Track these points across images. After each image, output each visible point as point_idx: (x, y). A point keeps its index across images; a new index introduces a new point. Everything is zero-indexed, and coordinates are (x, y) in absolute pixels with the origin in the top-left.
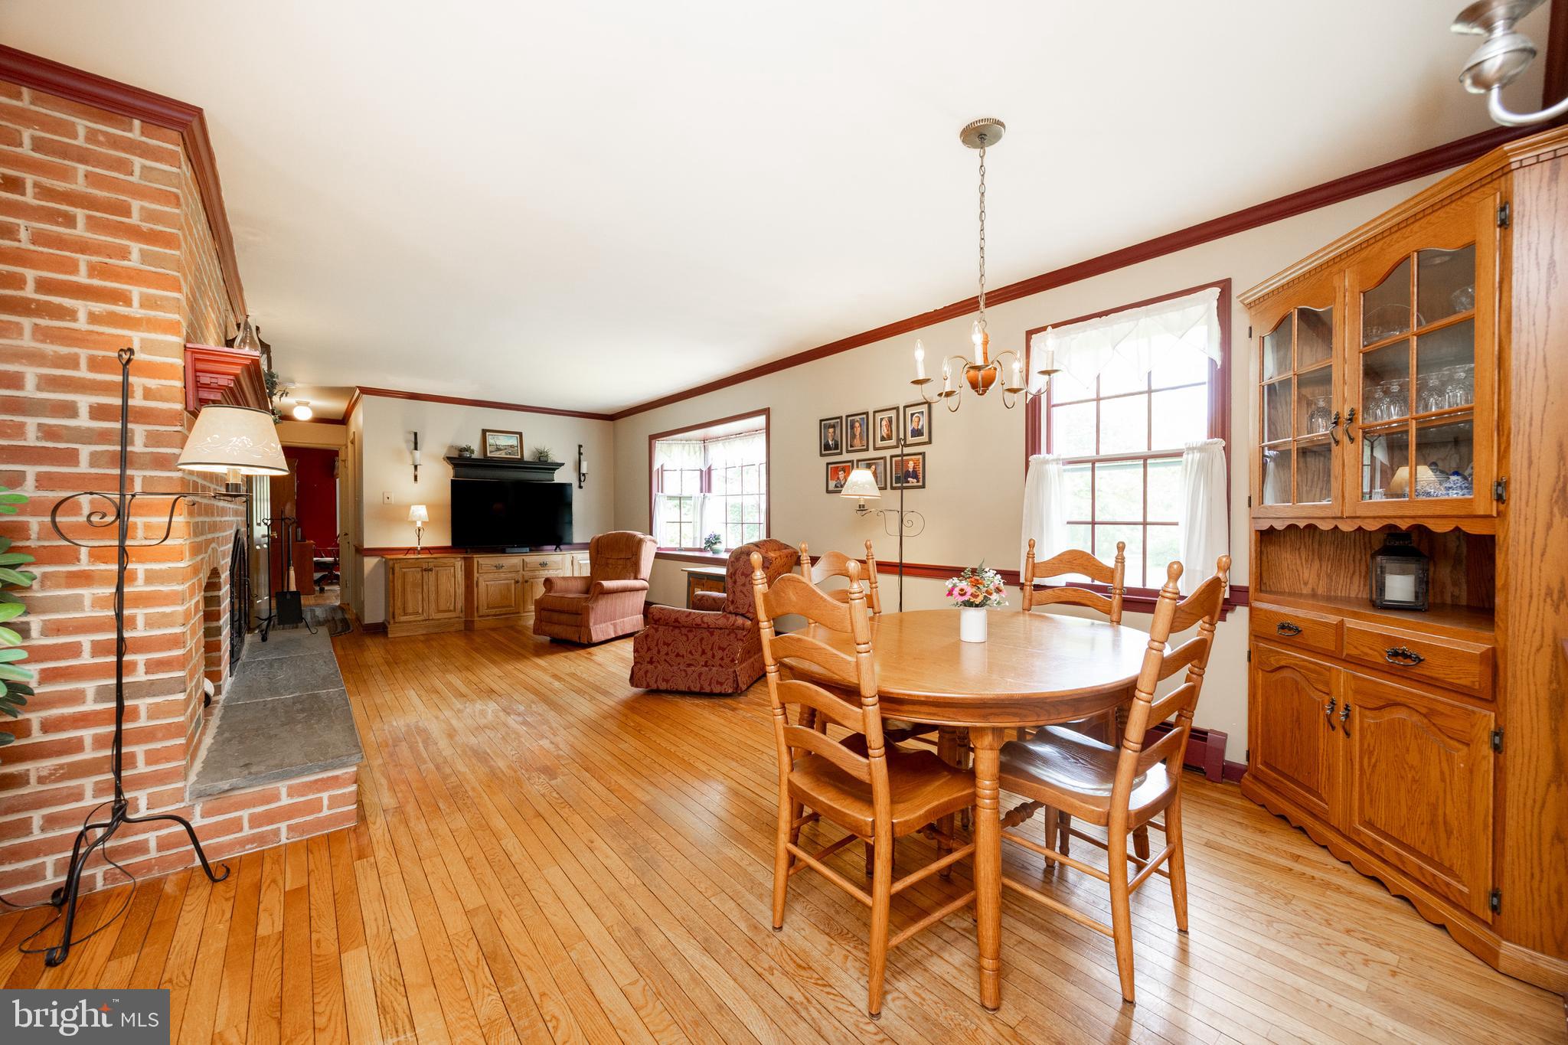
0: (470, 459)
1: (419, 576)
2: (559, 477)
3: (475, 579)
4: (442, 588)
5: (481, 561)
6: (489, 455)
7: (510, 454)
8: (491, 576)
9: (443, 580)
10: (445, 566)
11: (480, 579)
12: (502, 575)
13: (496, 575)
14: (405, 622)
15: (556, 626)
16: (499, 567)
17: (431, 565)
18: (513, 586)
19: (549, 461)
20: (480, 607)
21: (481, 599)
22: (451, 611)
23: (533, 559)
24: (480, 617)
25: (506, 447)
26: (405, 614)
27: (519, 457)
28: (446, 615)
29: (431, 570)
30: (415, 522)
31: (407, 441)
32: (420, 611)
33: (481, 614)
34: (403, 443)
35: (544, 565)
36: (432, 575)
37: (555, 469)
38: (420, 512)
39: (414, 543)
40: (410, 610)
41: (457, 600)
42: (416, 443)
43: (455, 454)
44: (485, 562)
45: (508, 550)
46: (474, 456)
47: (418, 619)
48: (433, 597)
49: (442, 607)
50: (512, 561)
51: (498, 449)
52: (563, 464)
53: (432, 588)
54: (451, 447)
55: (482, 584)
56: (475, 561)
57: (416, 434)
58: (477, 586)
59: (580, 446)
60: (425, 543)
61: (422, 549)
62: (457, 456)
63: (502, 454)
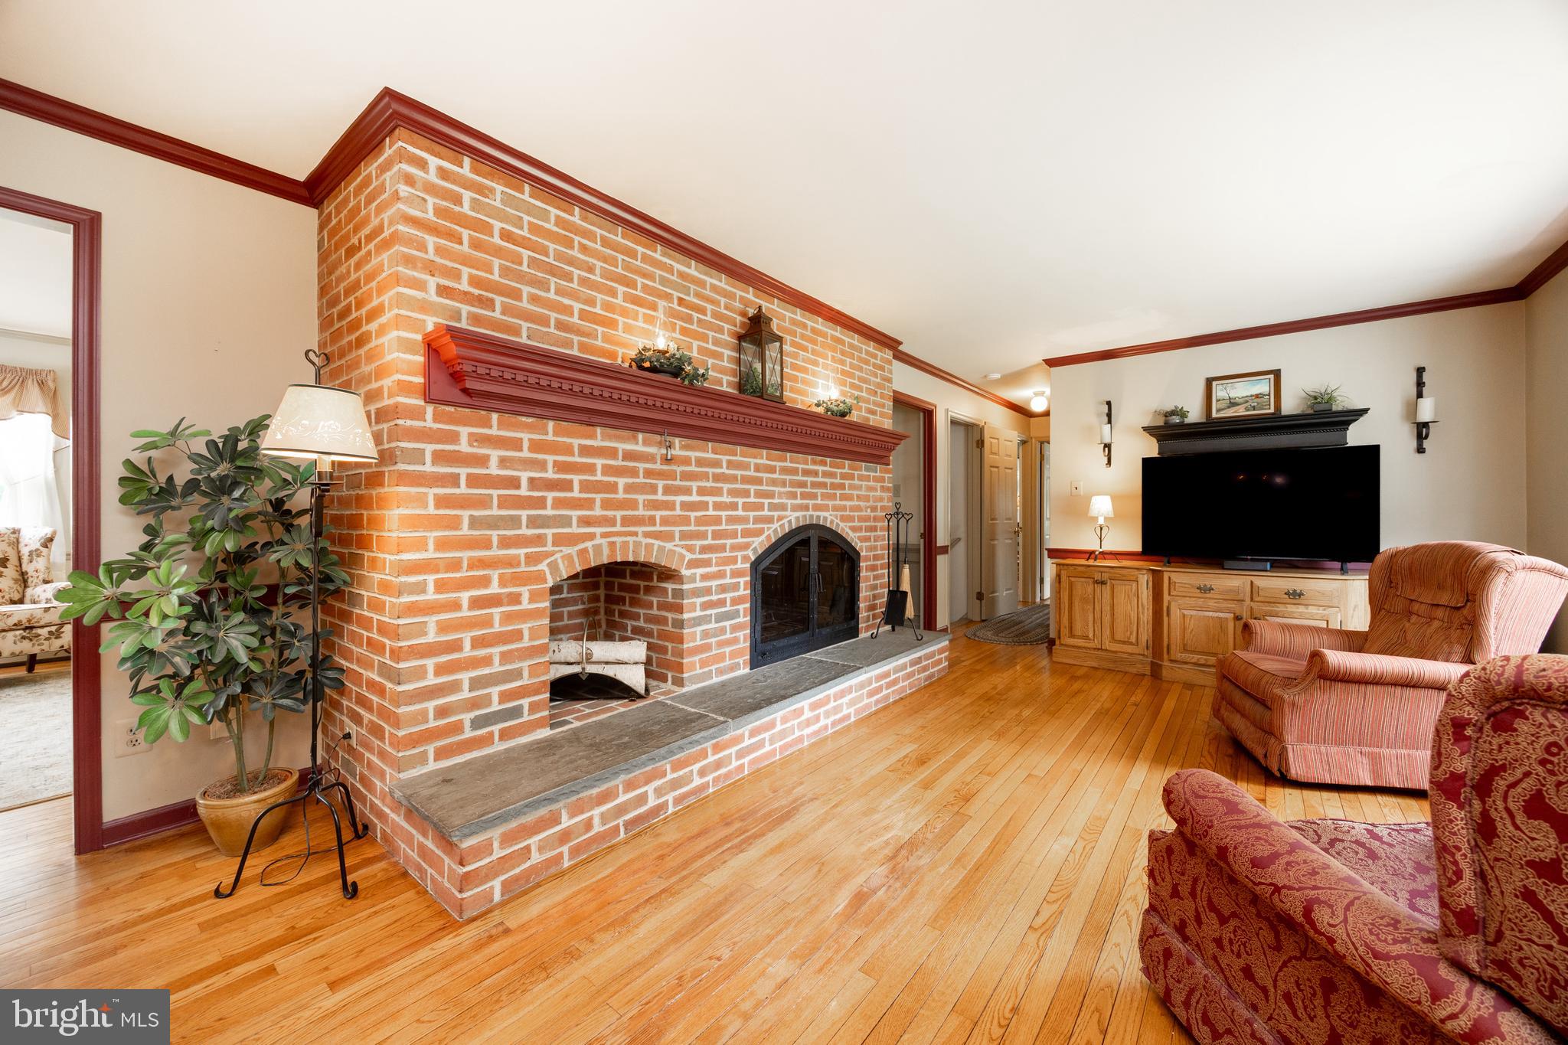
0: (1182, 425)
1: (1090, 589)
2: (1356, 436)
3: (1165, 604)
4: (1120, 610)
5: (1175, 577)
6: (1214, 415)
7: (1254, 408)
8: (1192, 601)
9: (1121, 598)
10: (1123, 579)
11: (1173, 604)
12: (1211, 603)
13: (1200, 602)
14: (1073, 647)
15: (1238, 716)
16: (1205, 590)
17: (1105, 576)
18: (1231, 625)
19: (1334, 408)
20: (1173, 647)
21: (1172, 634)
22: (1131, 644)
23: (1274, 582)
24: (1172, 661)
25: (1246, 400)
26: (1072, 636)
27: (1272, 410)
28: (1129, 649)
29: (1103, 583)
30: (1095, 519)
31: (1099, 415)
32: (1091, 636)
33: (1173, 658)
34: (1093, 414)
35: (1295, 595)
36: (1107, 589)
37: (1348, 423)
38: (1102, 506)
39: (1092, 545)
40: (1078, 630)
41: (1141, 629)
42: (1109, 415)
43: (1160, 422)
44: (1183, 579)
45: (1227, 564)
46: (1187, 421)
47: (1087, 645)
48: (1107, 619)
49: (1119, 636)
50: (1230, 582)
51: (1233, 404)
52: (1365, 411)
53: (1107, 608)
54: (1157, 413)
55: (1176, 613)
56: (1166, 576)
57: (1109, 403)
58: (1168, 614)
59: (1420, 371)
60: (1108, 547)
61: (1102, 553)
62: (1162, 424)
63: (1240, 411)
